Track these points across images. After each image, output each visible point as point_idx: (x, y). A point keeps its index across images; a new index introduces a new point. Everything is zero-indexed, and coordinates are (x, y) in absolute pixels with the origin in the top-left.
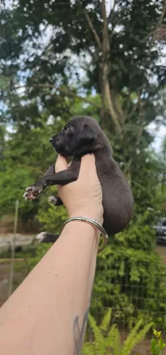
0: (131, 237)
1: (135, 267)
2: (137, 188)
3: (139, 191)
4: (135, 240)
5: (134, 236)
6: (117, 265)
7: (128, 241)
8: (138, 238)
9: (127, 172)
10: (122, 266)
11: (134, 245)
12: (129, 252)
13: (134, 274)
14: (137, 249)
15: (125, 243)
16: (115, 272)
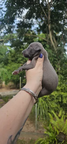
0: (62, 88)
1: (65, 98)
2: (63, 71)
3: (64, 72)
4: (63, 89)
5: (64, 88)
6: (58, 98)
7: (61, 89)
8: (65, 88)
9: (59, 65)
10: (60, 98)
11: (63, 91)
12: (62, 93)
13: (65, 101)
14: (64, 92)
15: (60, 91)
16: (58, 100)
